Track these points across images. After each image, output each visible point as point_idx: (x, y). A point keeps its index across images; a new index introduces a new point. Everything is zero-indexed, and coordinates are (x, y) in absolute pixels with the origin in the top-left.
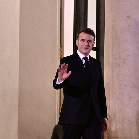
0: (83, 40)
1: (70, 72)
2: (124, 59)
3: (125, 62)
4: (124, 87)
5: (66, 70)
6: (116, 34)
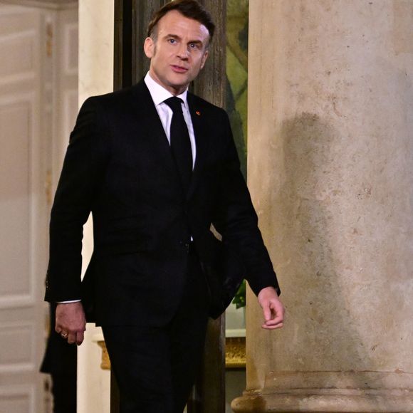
0: (173, 39)
2: (333, 98)
3: (335, 109)
4: (332, 197)
6: (302, 9)
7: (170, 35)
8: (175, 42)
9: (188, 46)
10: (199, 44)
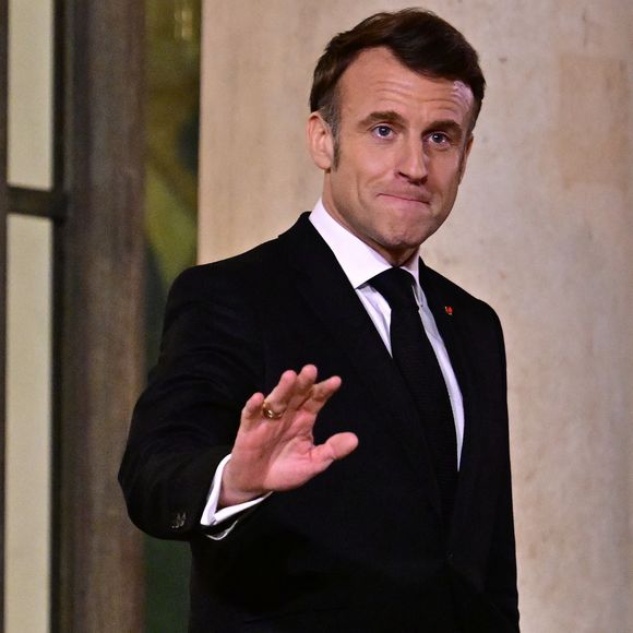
1: (346, 442)
5: (305, 418)
7: (375, 116)
8: (391, 134)
9: (425, 141)
10: (451, 133)
